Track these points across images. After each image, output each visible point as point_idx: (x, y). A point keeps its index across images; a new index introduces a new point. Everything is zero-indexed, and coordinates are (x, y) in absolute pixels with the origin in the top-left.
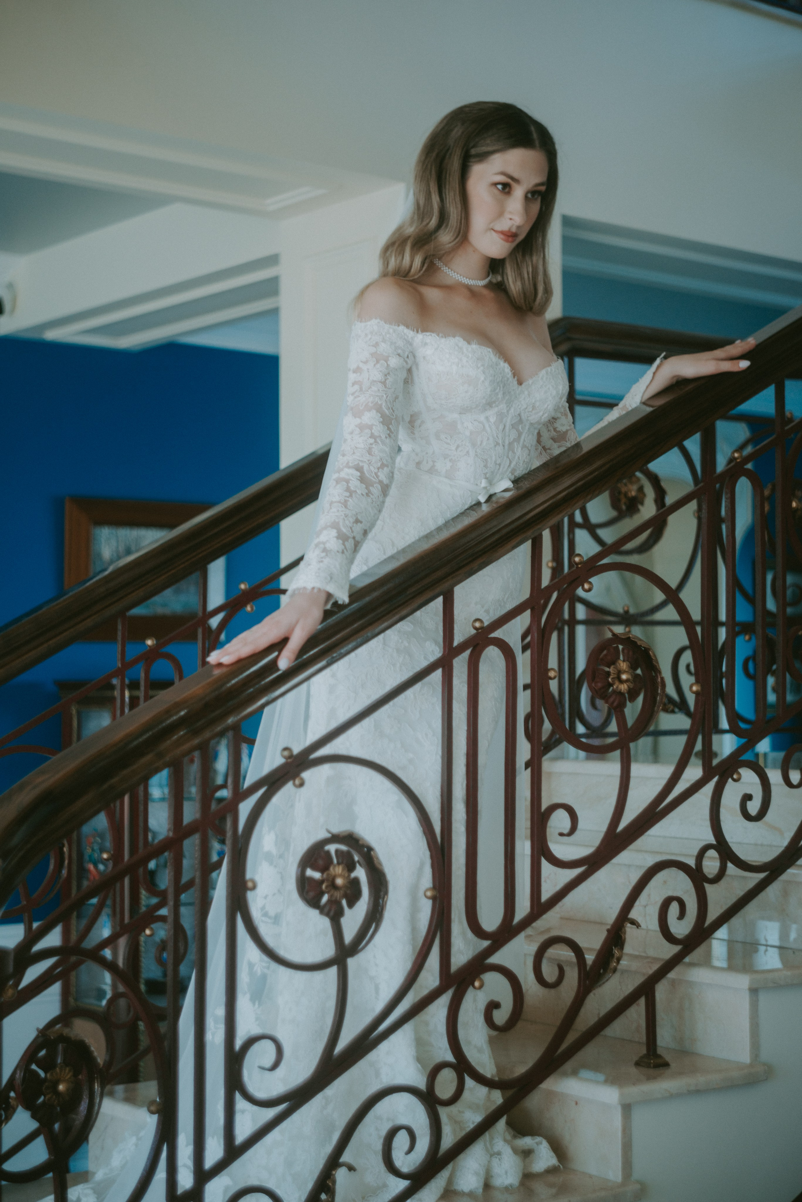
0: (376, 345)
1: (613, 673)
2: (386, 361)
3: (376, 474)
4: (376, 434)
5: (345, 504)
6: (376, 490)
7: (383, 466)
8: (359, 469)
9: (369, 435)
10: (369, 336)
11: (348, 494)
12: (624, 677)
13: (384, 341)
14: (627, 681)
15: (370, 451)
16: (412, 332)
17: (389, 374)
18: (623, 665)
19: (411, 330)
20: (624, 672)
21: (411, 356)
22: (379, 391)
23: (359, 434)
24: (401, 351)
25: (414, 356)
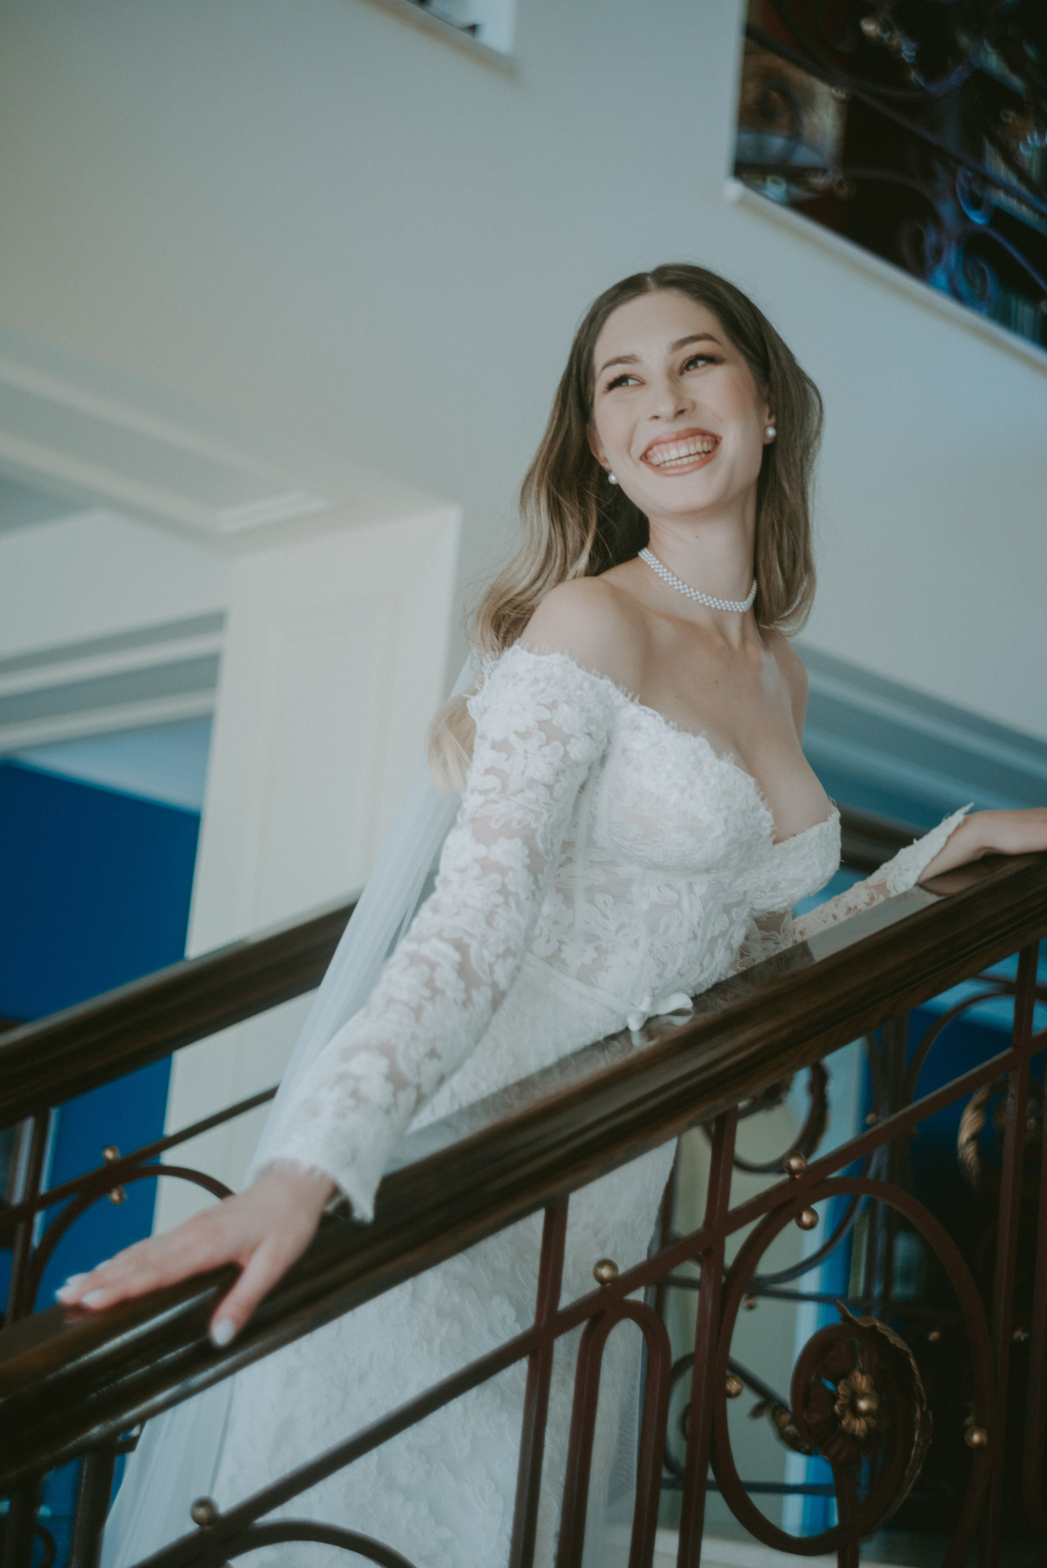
0: (552, 706)
1: (843, 1395)
2: (564, 745)
3: (491, 966)
4: (511, 888)
5: (417, 1012)
6: (481, 998)
7: (508, 953)
8: (460, 947)
9: (498, 888)
10: (545, 687)
11: (427, 993)
12: (863, 1405)
13: (569, 701)
14: (868, 1413)
15: (489, 918)
16: (622, 697)
17: (564, 771)
18: (862, 1381)
19: (622, 692)
20: (863, 1396)
21: (606, 740)
22: (537, 800)
23: (478, 878)
24: (593, 728)
25: (609, 742)
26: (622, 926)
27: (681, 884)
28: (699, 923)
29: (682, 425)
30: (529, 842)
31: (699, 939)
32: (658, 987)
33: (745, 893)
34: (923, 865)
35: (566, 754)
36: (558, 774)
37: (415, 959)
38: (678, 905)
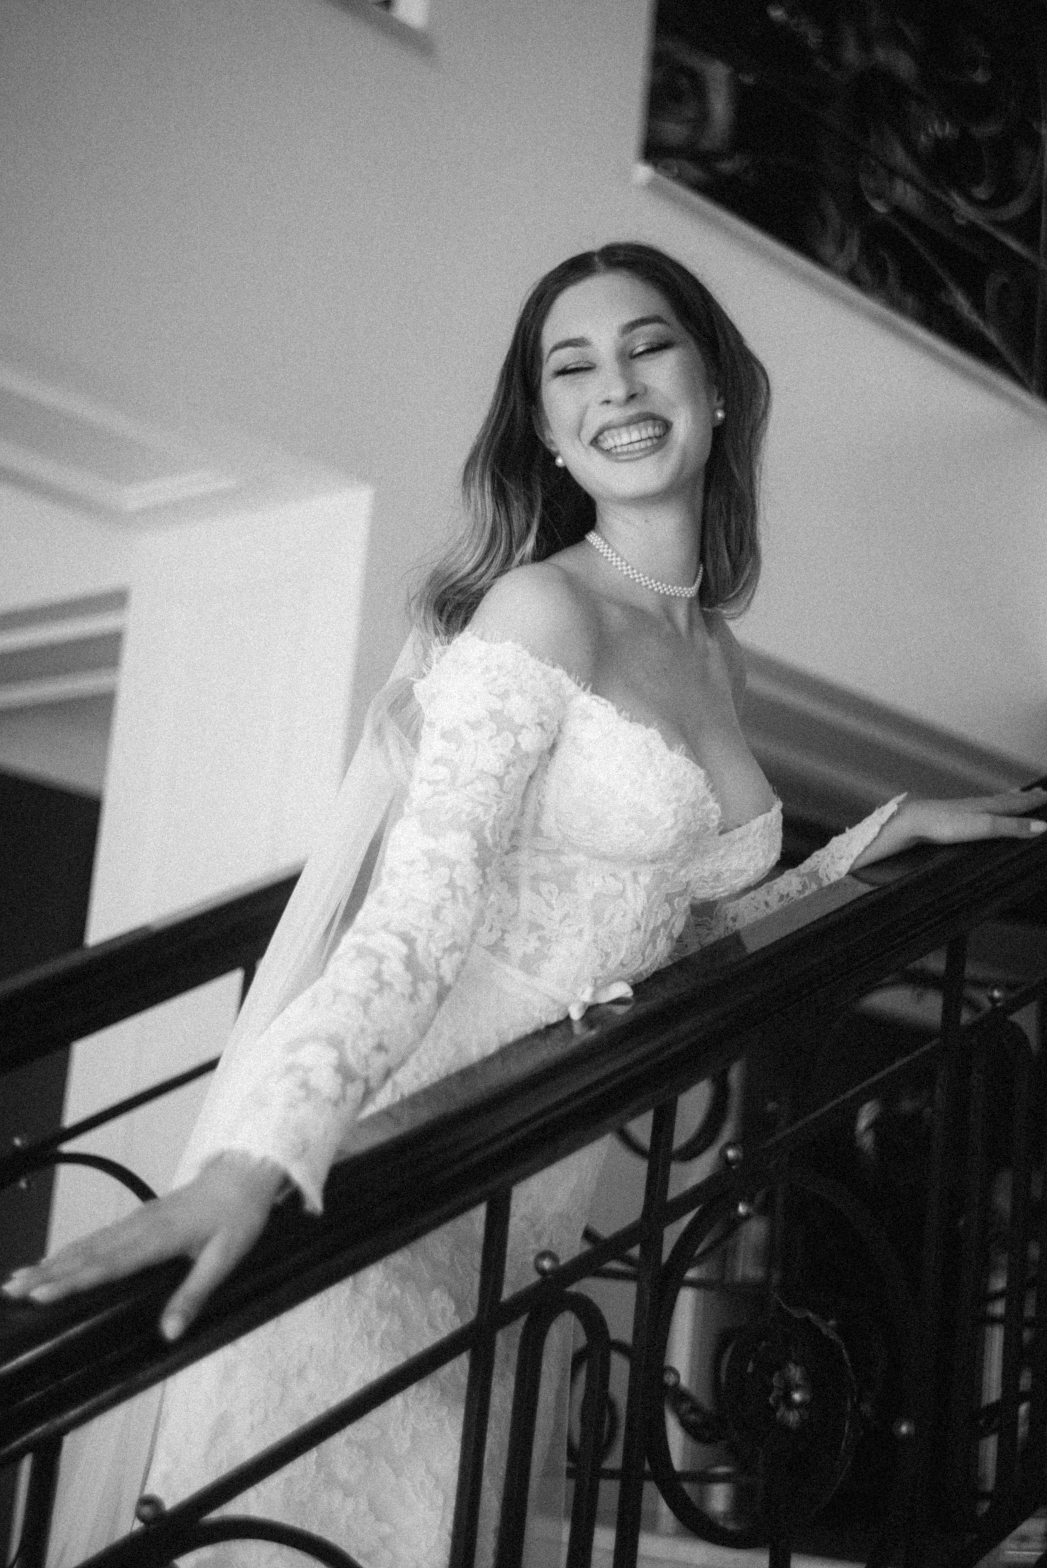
0: (504, 696)
1: (777, 1387)
2: (515, 736)
4: (459, 882)
5: (366, 1004)
8: (408, 940)
9: (446, 881)
10: (495, 673)
12: (797, 1397)
13: (521, 691)
14: (802, 1406)
15: (436, 913)
16: (574, 686)
17: (514, 763)
18: (795, 1373)
19: (574, 680)
20: (797, 1387)
21: (557, 730)
22: (487, 793)
23: (425, 872)
24: (545, 718)
25: (560, 731)
26: (566, 916)
27: (626, 874)
28: (642, 914)
29: (632, 411)
30: (478, 835)
31: (643, 929)
32: (600, 977)
33: (688, 884)
34: (856, 854)
35: (517, 744)
36: (508, 766)
37: (362, 952)
38: (622, 894)
